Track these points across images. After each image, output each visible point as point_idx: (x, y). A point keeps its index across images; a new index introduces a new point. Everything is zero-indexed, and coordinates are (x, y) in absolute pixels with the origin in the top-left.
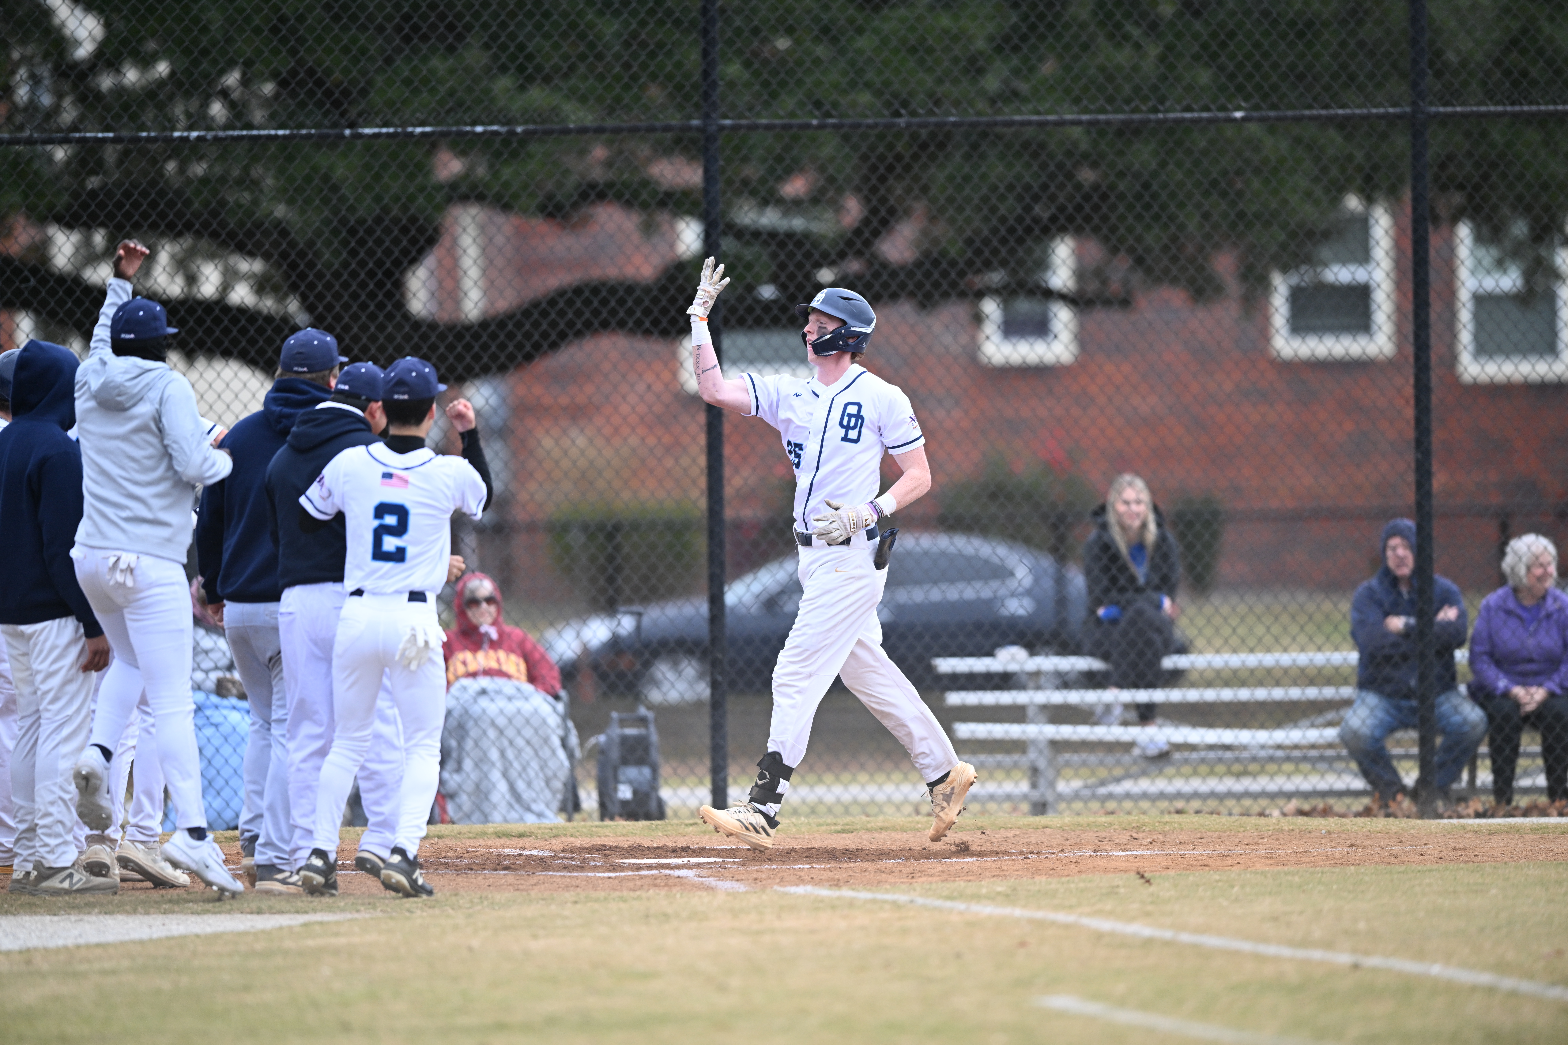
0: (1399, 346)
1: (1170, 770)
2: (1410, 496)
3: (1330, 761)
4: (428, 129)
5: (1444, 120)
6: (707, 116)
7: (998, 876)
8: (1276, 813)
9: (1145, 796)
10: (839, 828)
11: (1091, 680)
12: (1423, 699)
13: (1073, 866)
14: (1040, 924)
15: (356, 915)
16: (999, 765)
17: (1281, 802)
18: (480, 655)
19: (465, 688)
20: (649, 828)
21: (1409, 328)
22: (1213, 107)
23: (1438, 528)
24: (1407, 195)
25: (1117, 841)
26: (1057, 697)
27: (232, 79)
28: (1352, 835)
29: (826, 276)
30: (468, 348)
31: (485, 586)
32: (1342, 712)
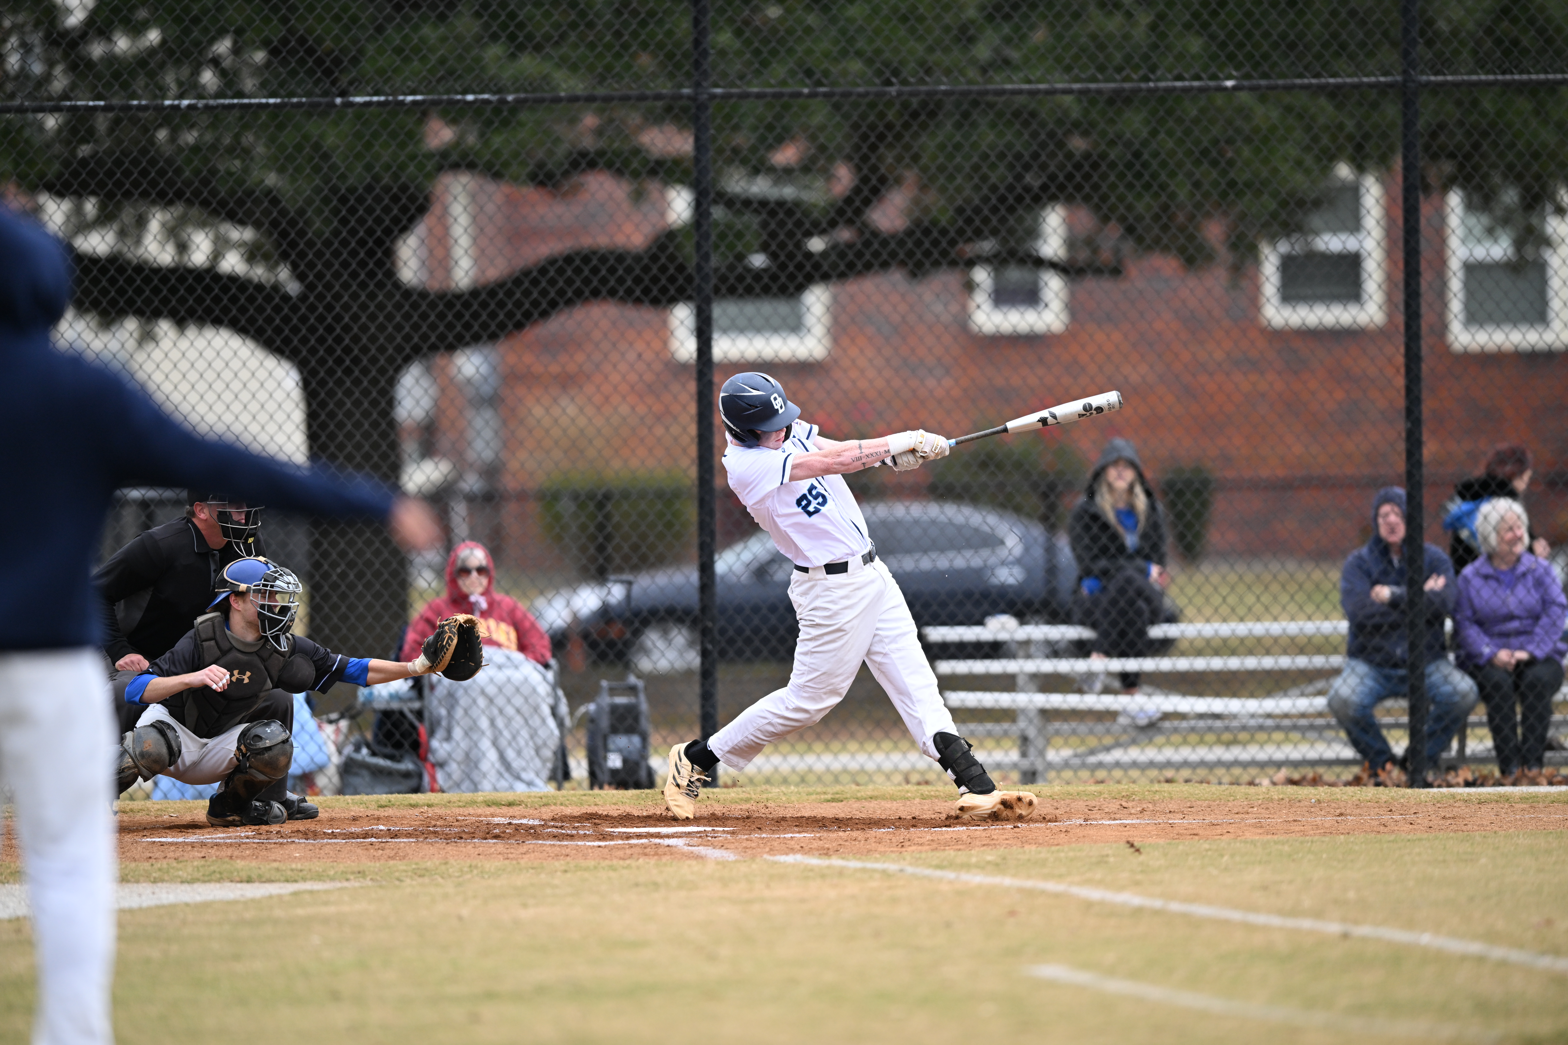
0: (1390, 315)
1: (1160, 739)
2: (1400, 465)
3: (1320, 729)
4: (419, 98)
5: (1435, 89)
6: (698, 85)
7: (988, 845)
8: (1266, 782)
9: (1135, 764)
10: (829, 797)
11: (1081, 649)
13: (1063, 835)
14: (1030, 893)
15: (346, 884)
16: (989, 734)
17: (1271, 771)
20: (638, 797)
21: (1400, 297)
22: (1204, 76)
23: (1428, 497)
24: (1398, 163)
25: (1107, 810)
26: (1048, 666)
27: (223, 46)
28: (1342, 804)
29: (816, 244)
30: (459, 316)
31: (477, 556)
32: (1332, 681)
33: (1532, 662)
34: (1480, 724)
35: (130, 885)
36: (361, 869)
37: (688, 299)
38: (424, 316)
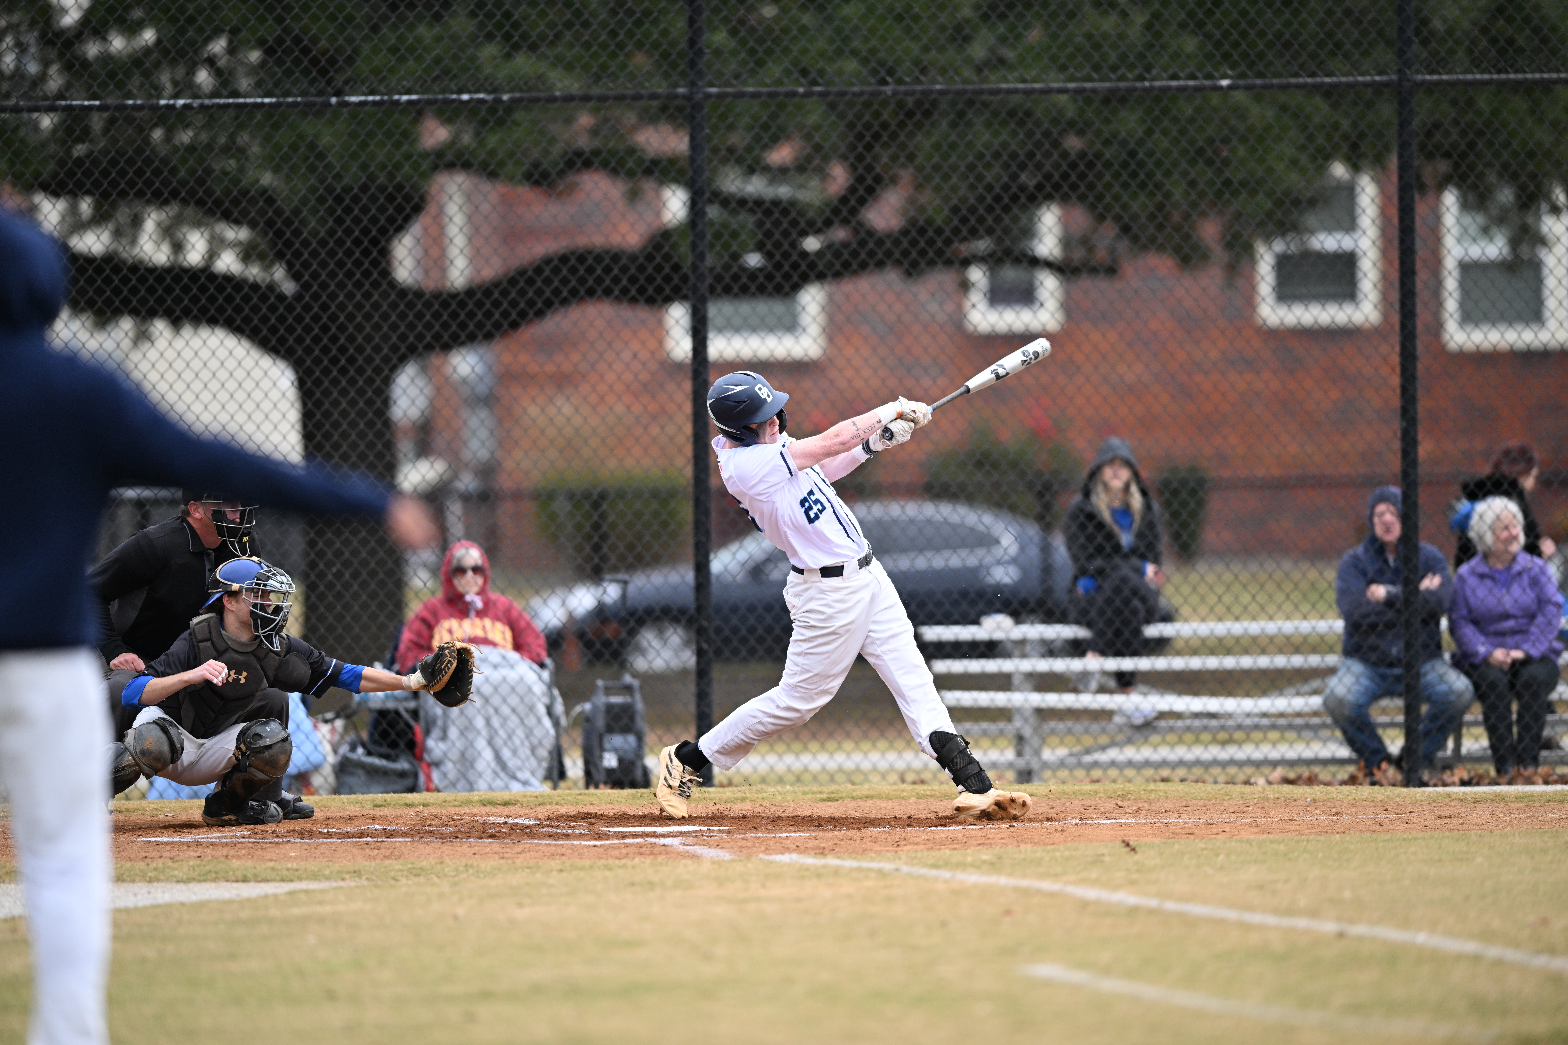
0: (1385, 315)
1: (1155, 738)
2: (1395, 464)
3: (1315, 729)
4: (414, 97)
5: (1431, 88)
6: (693, 84)
7: (983, 844)
8: (1261, 781)
9: (1130, 764)
10: (824, 796)
11: (1076, 648)
12: (1409, 667)
13: (1058, 834)
14: (1025, 892)
15: (341, 884)
16: (986, 733)
17: (1266, 770)
18: (467, 624)
20: (634, 796)
21: (1395, 296)
22: (1199, 74)
23: (1423, 497)
24: (1393, 162)
25: (1102, 809)
26: (1043, 665)
27: (218, 46)
28: (1337, 803)
29: (812, 244)
30: (454, 315)
31: (472, 555)
32: (1327, 680)
33: (1527, 661)
34: (1475, 724)
35: (125, 885)
36: (357, 868)
37: (684, 298)
38: (419, 316)
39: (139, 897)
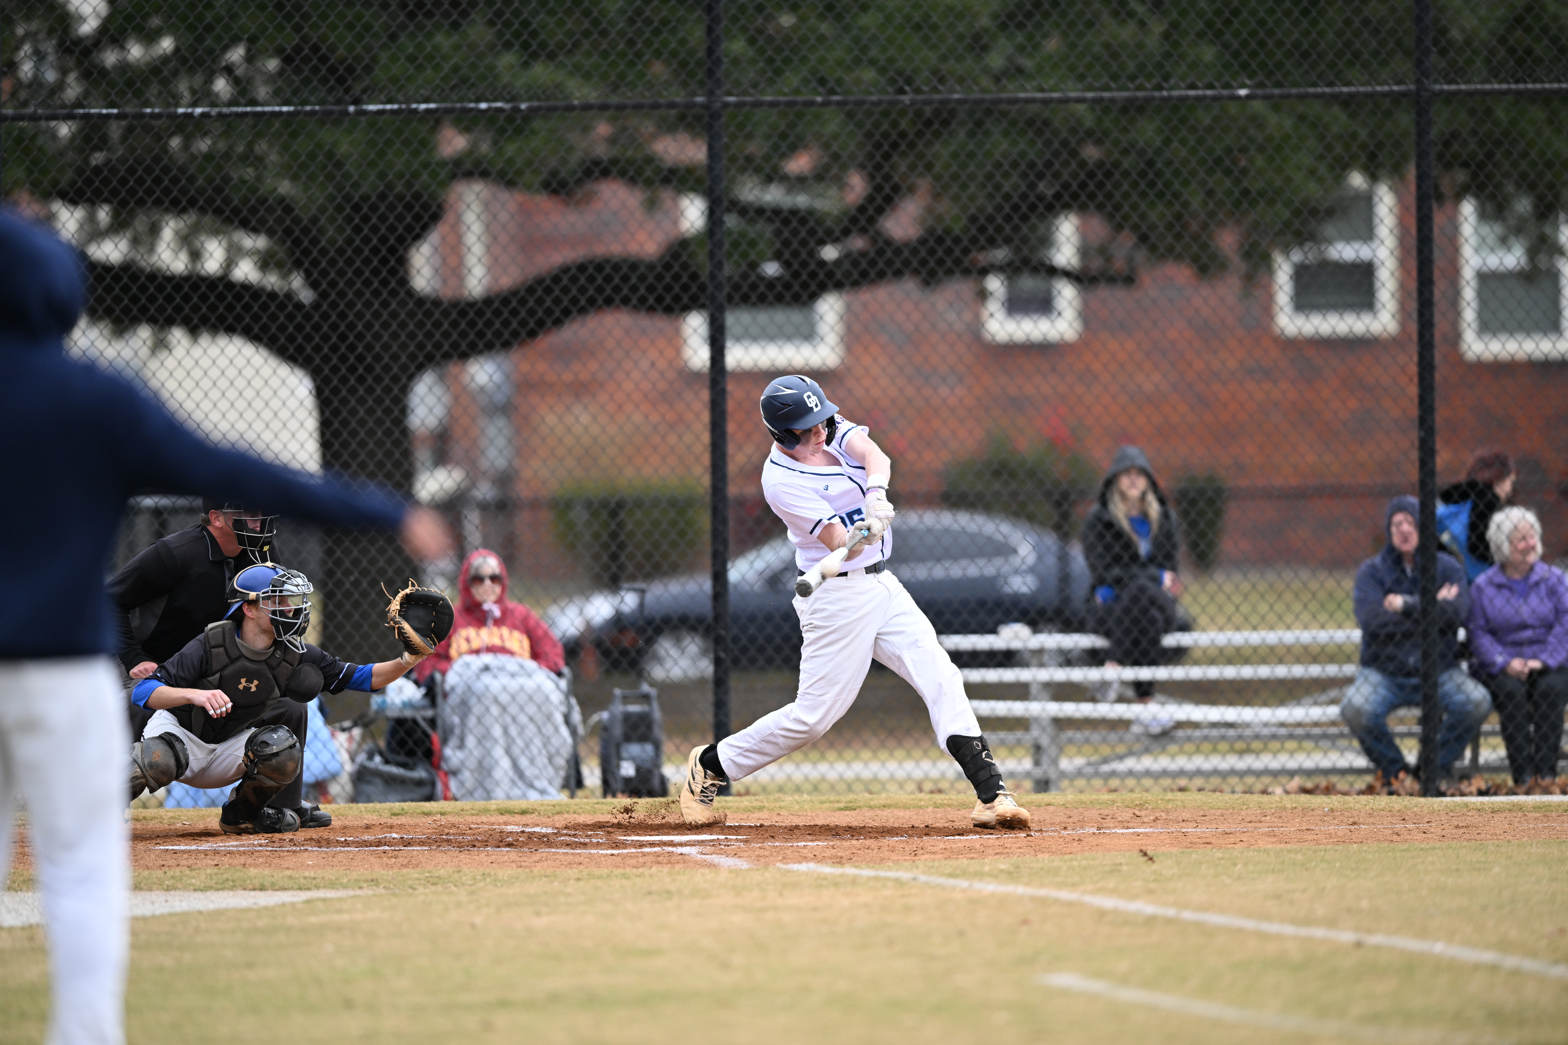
0: (1403, 325)
1: (1173, 748)
2: (1413, 474)
3: (1333, 739)
4: (432, 106)
5: (1448, 97)
6: (711, 93)
7: (1001, 853)
8: (1279, 791)
9: (1148, 773)
10: (842, 805)
11: (1094, 658)
12: (1426, 677)
13: (1076, 844)
14: (1043, 902)
15: (359, 892)
16: (1002, 743)
17: (1284, 780)
18: (484, 632)
19: (468, 665)
20: (652, 804)
21: (1413, 306)
22: (1217, 84)
24: (1411, 172)
25: (1120, 819)
26: (1061, 675)
27: (236, 55)
28: (1355, 813)
29: (830, 253)
30: (472, 324)
31: (490, 564)
32: (1345, 690)
33: (1545, 671)
34: (1493, 733)
35: (143, 893)
36: (374, 877)
37: (702, 307)
38: (437, 325)
39: (157, 905)
